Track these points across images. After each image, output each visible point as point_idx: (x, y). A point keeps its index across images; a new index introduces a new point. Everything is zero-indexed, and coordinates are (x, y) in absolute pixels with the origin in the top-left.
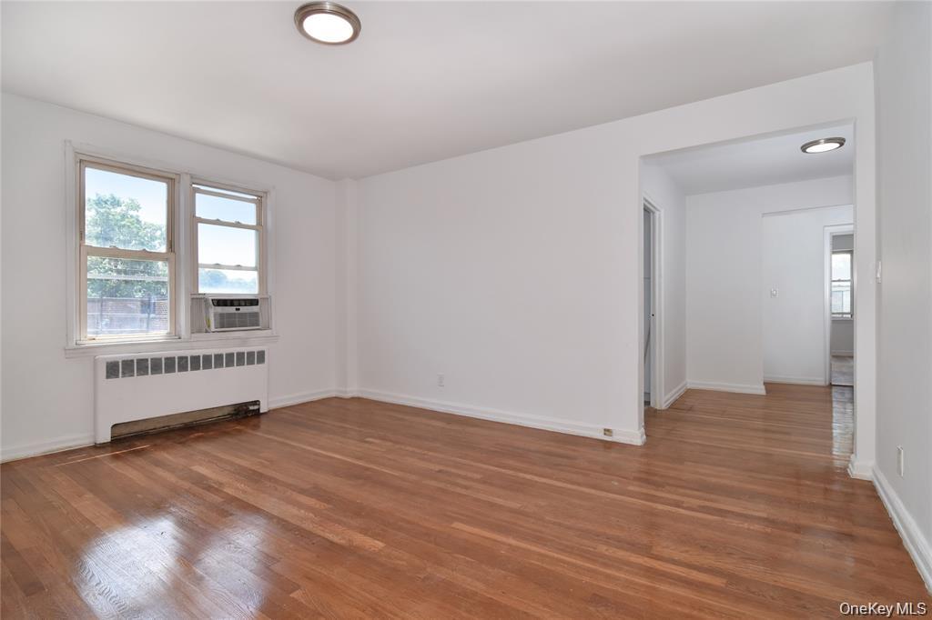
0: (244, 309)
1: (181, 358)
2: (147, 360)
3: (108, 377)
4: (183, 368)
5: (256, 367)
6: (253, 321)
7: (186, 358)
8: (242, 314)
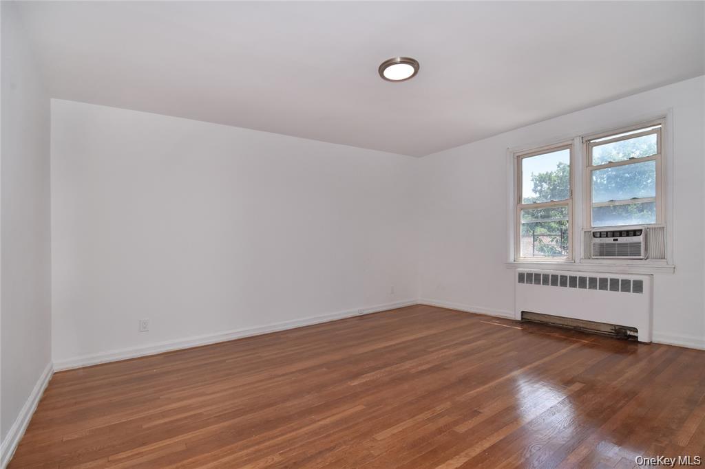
0: (622, 240)
1: (562, 277)
2: (540, 275)
3: (519, 282)
4: (563, 284)
5: (631, 295)
6: (634, 250)
7: (566, 277)
8: (620, 244)
